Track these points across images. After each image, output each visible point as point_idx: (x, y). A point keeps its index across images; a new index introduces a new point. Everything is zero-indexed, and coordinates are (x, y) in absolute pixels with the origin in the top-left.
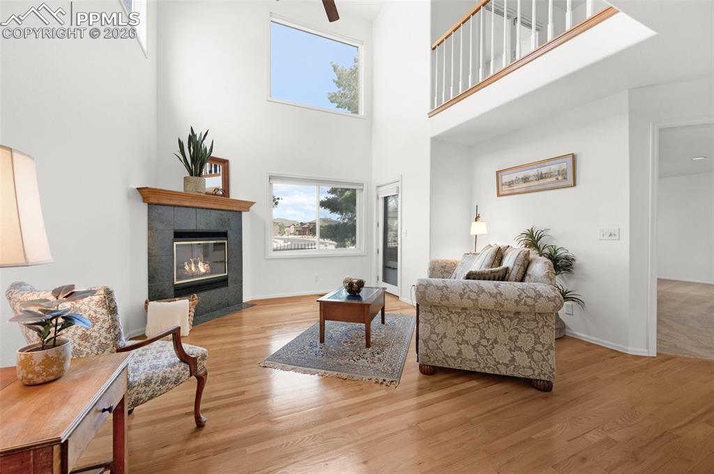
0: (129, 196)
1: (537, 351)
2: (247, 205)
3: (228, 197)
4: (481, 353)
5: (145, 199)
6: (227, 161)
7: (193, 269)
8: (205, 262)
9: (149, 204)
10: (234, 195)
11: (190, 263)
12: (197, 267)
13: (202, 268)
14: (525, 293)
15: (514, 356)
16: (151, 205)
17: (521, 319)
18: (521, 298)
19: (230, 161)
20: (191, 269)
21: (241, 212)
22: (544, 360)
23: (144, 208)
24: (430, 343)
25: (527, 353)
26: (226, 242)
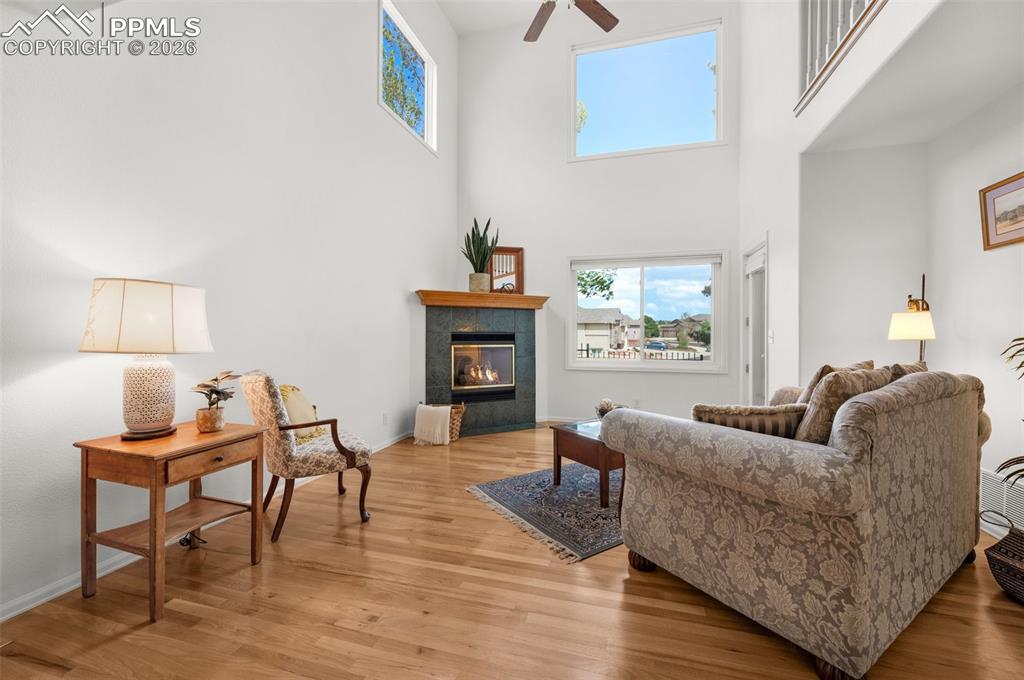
0: (408, 300)
1: (811, 592)
2: (541, 301)
3: (522, 293)
4: (706, 559)
5: (423, 301)
6: (521, 250)
7: (480, 376)
8: (493, 370)
9: (427, 306)
10: (529, 291)
11: (476, 370)
12: (484, 374)
13: (490, 376)
14: (759, 459)
15: (764, 586)
16: (429, 308)
17: (781, 515)
18: (749, 466)
19: (525, 249)
20: (477, 375)
21: (534, 310)
22: (828, 618)
23: (422, 310)
24: (635, 517)
25: (791, 589)
26: (513, 346)
